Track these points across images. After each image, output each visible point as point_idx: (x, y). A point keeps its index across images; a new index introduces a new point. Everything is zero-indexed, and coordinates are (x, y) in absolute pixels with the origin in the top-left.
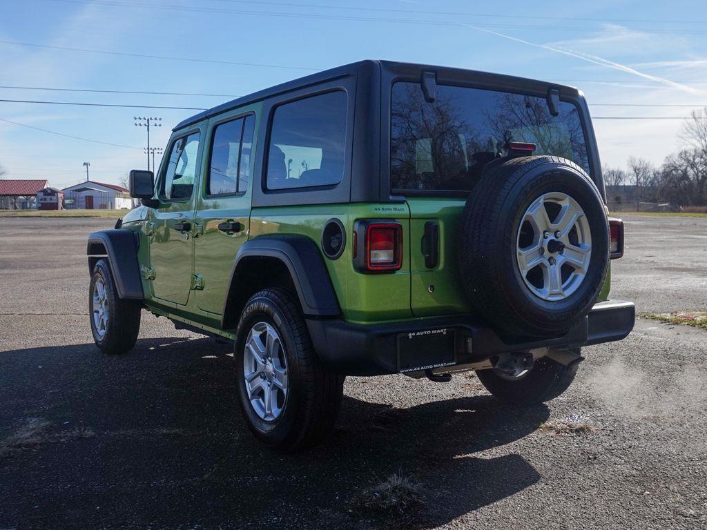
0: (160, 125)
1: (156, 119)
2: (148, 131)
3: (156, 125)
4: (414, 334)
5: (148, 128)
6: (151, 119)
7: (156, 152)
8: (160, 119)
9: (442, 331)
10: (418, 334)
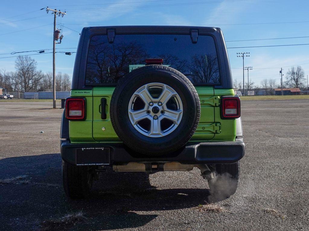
0: (249, 56)
1: (247, 53)
2: (243, 59)
3: (247, 56)
4: (85, 149)
5: (243, 58)
6: (245, 53)
7: (249, 69)
8: (249, 53)
9: (101, 148)
10: (87, 148)
